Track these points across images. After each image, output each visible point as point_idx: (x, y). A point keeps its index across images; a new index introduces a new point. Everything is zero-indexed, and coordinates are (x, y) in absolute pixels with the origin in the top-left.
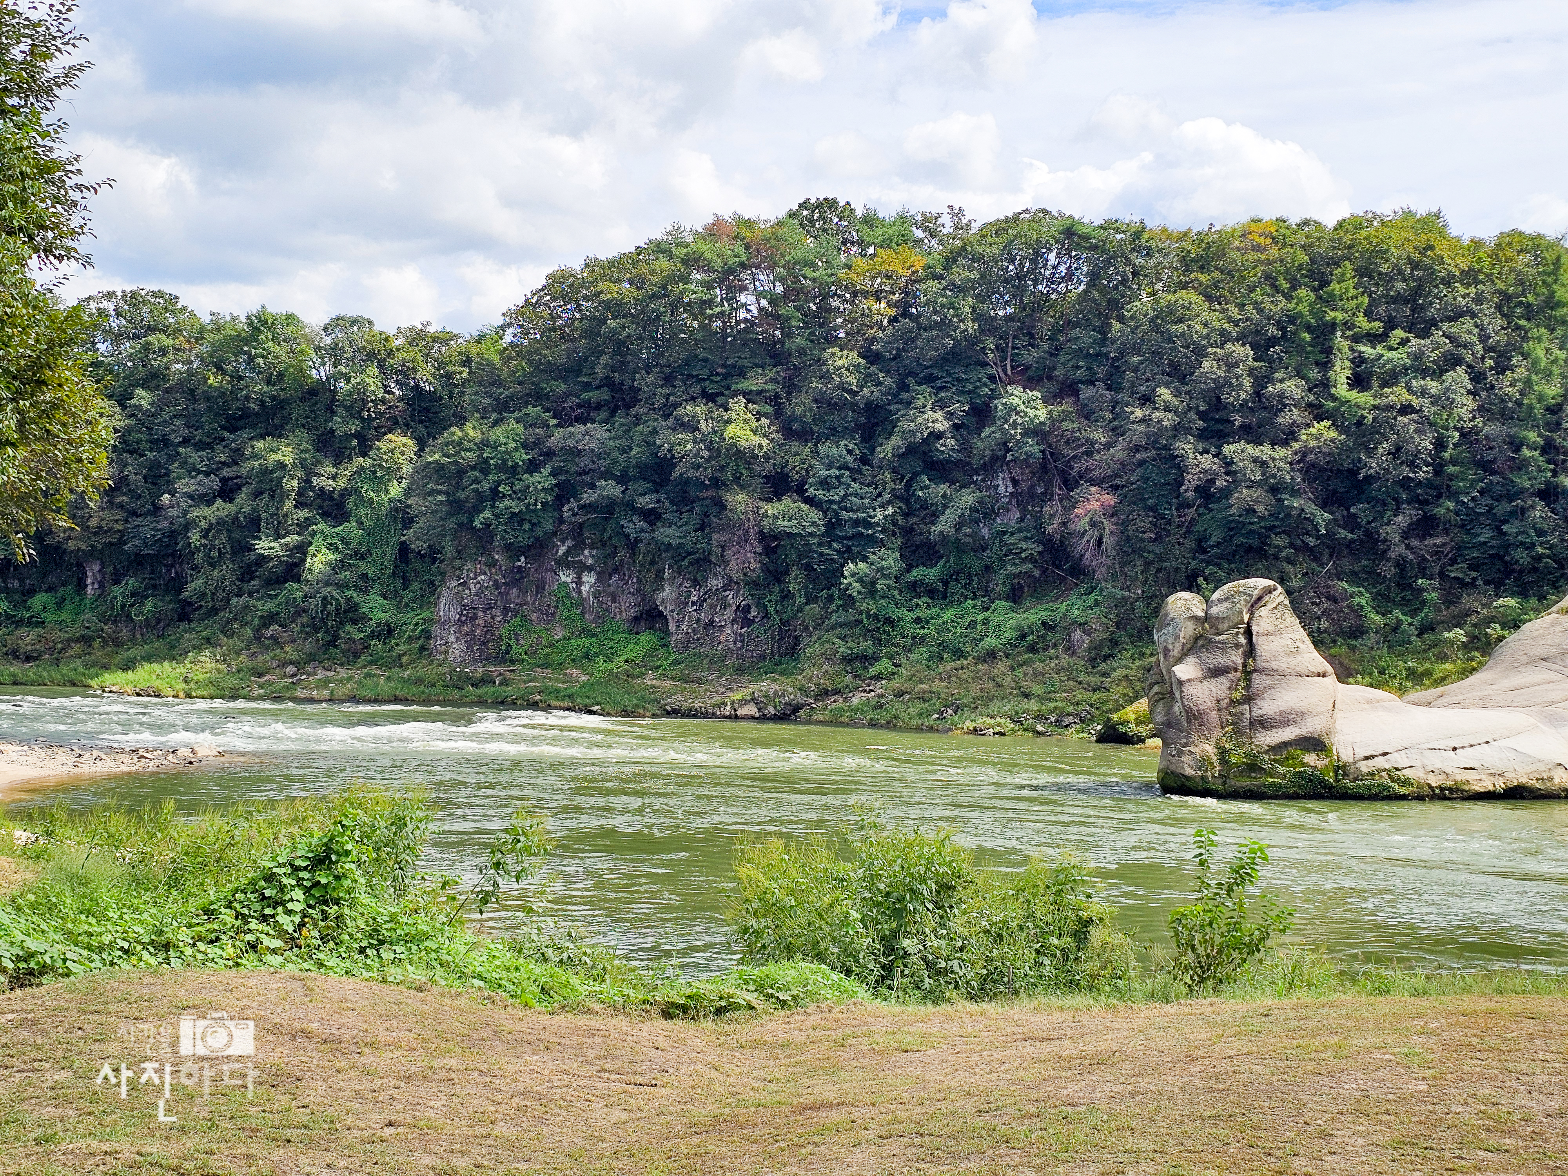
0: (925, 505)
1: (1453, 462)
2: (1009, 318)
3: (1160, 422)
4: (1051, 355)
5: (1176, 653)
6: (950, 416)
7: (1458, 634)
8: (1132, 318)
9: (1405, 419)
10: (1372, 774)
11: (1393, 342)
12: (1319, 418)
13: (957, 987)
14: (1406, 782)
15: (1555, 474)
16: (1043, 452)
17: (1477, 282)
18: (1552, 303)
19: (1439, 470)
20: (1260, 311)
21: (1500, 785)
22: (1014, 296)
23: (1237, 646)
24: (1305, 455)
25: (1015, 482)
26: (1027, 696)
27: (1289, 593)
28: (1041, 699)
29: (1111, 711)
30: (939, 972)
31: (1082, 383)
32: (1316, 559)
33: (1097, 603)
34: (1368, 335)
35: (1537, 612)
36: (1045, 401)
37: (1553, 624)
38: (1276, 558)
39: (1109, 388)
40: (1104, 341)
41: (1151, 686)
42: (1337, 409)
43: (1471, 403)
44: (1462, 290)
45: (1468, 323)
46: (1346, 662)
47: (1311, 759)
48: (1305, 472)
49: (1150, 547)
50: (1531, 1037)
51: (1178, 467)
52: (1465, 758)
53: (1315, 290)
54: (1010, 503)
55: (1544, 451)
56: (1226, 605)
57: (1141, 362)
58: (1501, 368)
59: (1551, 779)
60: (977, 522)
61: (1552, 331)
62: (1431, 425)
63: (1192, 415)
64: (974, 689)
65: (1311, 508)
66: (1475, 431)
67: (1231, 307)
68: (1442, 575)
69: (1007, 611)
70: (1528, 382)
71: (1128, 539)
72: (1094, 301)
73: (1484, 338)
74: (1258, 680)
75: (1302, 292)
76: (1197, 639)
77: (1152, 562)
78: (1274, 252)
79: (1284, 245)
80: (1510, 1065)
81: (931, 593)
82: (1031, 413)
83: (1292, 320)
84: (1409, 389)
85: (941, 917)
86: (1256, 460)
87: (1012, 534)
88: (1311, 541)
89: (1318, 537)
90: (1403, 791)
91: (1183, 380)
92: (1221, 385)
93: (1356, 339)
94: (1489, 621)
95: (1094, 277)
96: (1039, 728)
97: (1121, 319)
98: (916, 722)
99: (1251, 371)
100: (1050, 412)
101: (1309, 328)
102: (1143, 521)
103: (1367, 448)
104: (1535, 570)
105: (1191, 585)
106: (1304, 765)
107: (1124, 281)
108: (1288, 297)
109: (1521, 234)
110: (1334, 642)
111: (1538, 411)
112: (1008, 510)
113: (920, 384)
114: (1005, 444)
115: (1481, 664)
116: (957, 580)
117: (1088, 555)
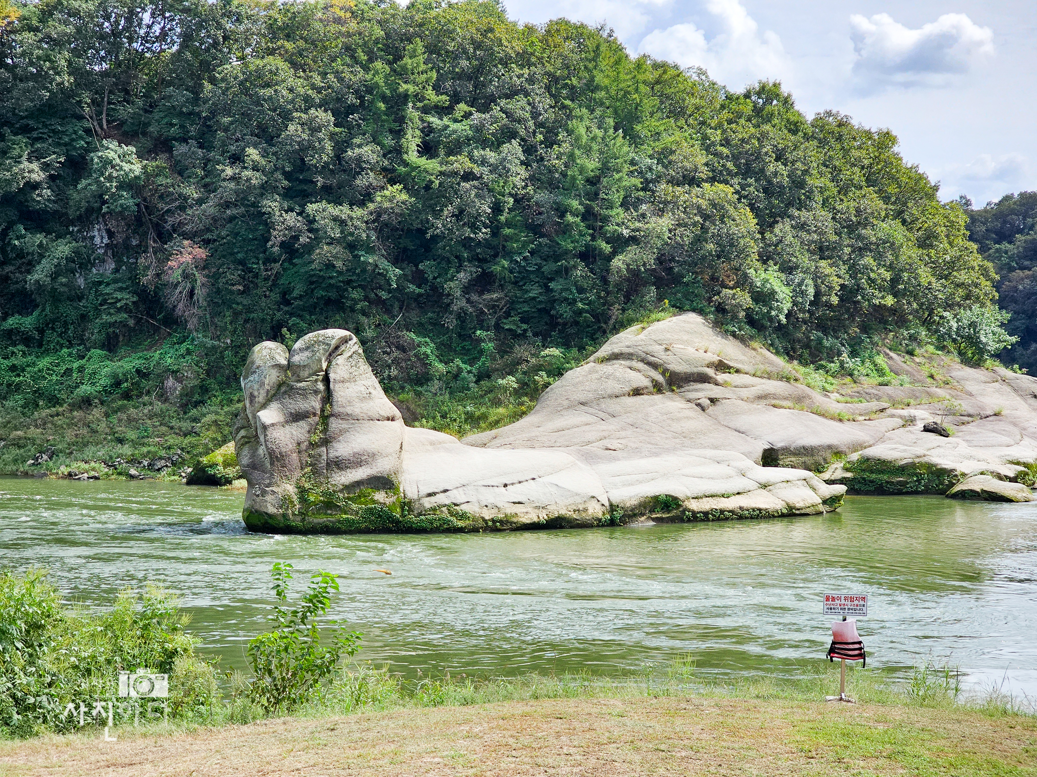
0: (21, 254)
1: (508, 224)
2: (104, 74)
3: (248, 180)
4: (146, 111)
5: (261, 399)
6: (45, 167)
7: (511, 381)
8: (223, 80)
9: (466, 185)
10: (434, 509)
11: (458, 114)
12: (392, 182)
13: (45, 721)
14: (463, 516)
15: (593, 238)
16: (138, 205)
17: (530, 65)
18: (591, 86)
19: (495, 233)
20: (341, 80)
21: (543, 517)
22: (109, 53)
23: (316, 392)
24: (379, 215)
25: (110, 234)
26: (121, 441)
27: (363, 342)
28: (135, 444)
29: (201, 454)
30: (28, 708)
31: (175, 139)
32: (388, 311)
33: (189, 352)
34: (436, 107)
35: (578, 361)
36: (140, 156)
37: (590, 372)
38: (353, 310)
39: (201, 146)
40: (196, 100)
41: (238, 430)
42: (408, 174)
43: (523, 172)
44: (518, 71)
45: (521, 101)
46: (412, 407)
47: (380, 496)
48: (379, 231)
49: (239, 299)
50: (558, 735)
51: (266, 224)
52: (514, 493)
53: (389, 63)
54: (106, 252)
55: (584, 219)
56: (307, 354)
57: (232, 123)
58: (550, 143)
59: (585, 510)
60: (73, 272)
61: (592, 111)
62: (490, 190)
63: (279, 176)
64: (70, 435)
65: (384, 264)
66: (527, 198)
67: (315, 75)
68: (498, 327)
69: (102, 359)
70: (572, 156)
71: (218, 291)
72: (187, 61)
73: (535, 115)
74: (334, 424)
75: (378, 65)
76: (280, 385)
77: (240, 313)
78: (353, 26)
79: (363, 19)
80: (539, 761)
81: (27, 340)
82: (126, 167)
83: (369, 90)
84: (471, 159)
85: (31, 655)
86: (335, 219)
87: (108, 284)
88: (384, 295)
89: (390, 291)
90: (460, 524)
91: (270, 140)
92: (305, 148)
93: (426, 110)
94: (537, 369)
95: (187, 38)
96: (133, 472)
97: (213, 81)
98: (11, 468)
99: (332, 136)
100: (144, 167)
101: (384, 98)
102: (233, 275)
103: (434, 211)
104: (577, 323)
105: (275, 336)
106: (374, 502)
107: (215, 44)
108: (366, 69)
109: (567, 23)
110: (403, 388)
111: (580, 181)
112: (104, 261)
113: (15, 134)
114: (101, 196)
115: (530, 408)
116: (53, 329)
117: (181, 306)
